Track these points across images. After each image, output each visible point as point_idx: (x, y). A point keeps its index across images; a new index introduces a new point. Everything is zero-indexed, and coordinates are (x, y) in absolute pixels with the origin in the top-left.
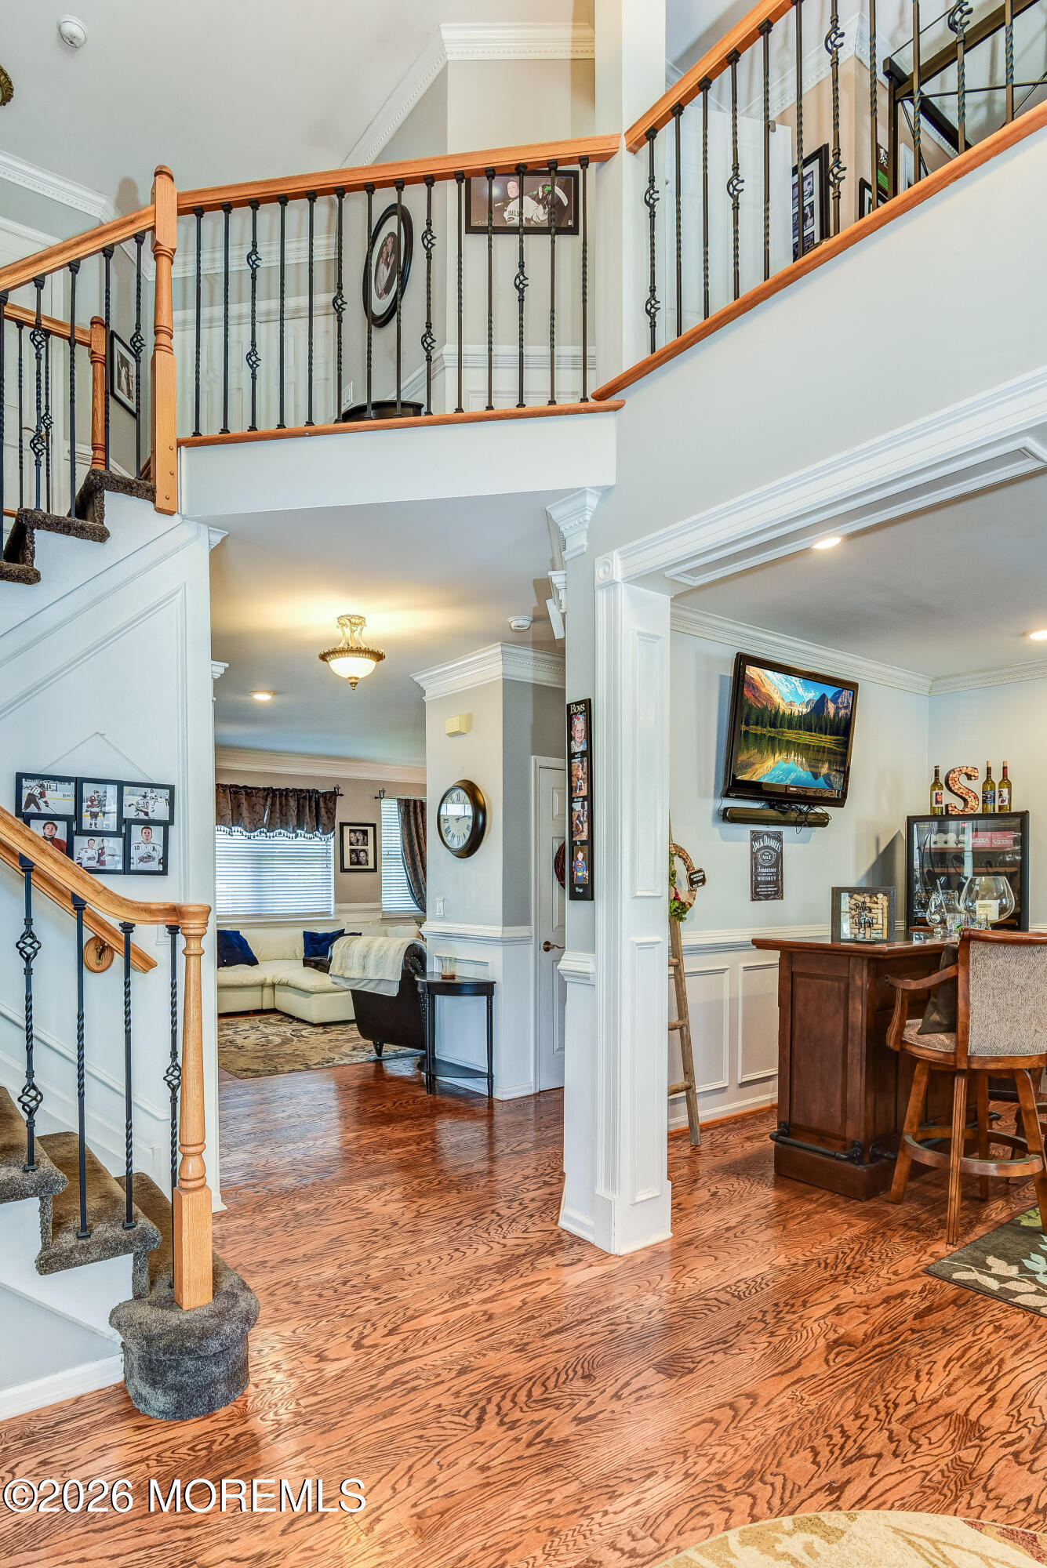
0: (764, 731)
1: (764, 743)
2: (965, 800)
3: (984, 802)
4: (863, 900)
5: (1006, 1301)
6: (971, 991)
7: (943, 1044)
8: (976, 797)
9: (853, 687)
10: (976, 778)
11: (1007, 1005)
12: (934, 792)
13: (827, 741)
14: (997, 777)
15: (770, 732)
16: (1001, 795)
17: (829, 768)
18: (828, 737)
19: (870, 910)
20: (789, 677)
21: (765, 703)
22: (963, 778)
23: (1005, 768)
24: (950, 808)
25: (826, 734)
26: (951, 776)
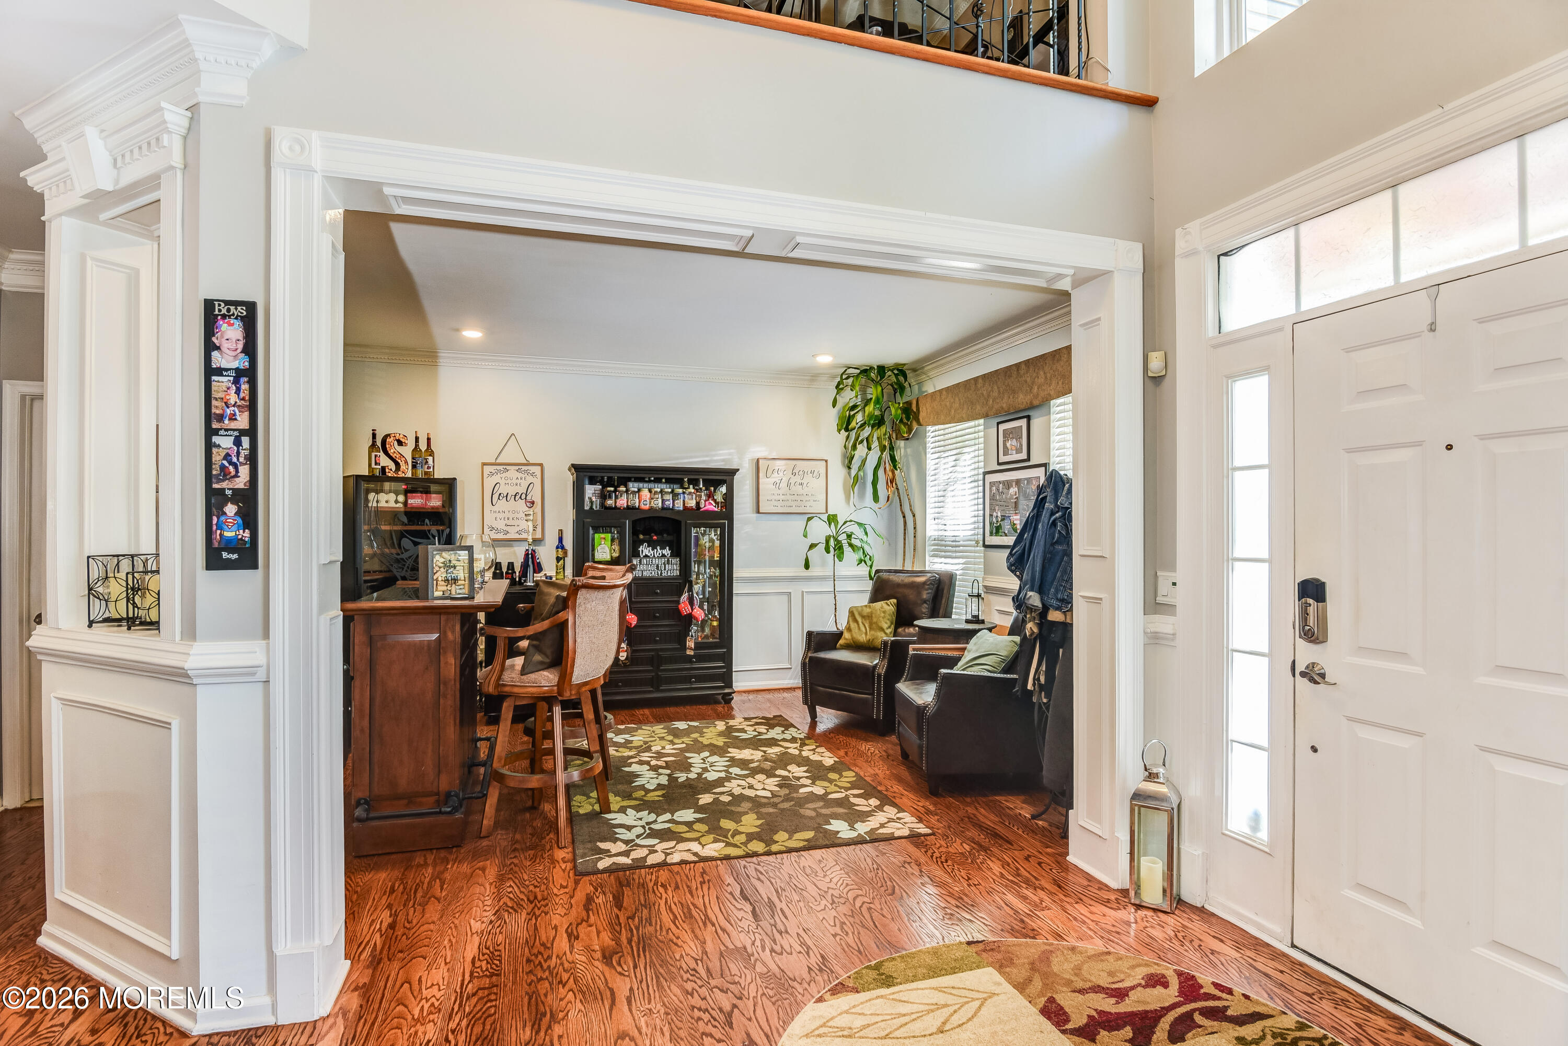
2: (397, 464)
3: (413, 467)
5: (645, 867)
7: (549, 680)
8: (406, 462)
10: (406, 445)
12: (372, 454)
14: (423, 446)
16: (426, 462)
19: (455, 567)
22: (396, 444)
23: (429, 440)
24: (387, 470)
26: (385, 440)
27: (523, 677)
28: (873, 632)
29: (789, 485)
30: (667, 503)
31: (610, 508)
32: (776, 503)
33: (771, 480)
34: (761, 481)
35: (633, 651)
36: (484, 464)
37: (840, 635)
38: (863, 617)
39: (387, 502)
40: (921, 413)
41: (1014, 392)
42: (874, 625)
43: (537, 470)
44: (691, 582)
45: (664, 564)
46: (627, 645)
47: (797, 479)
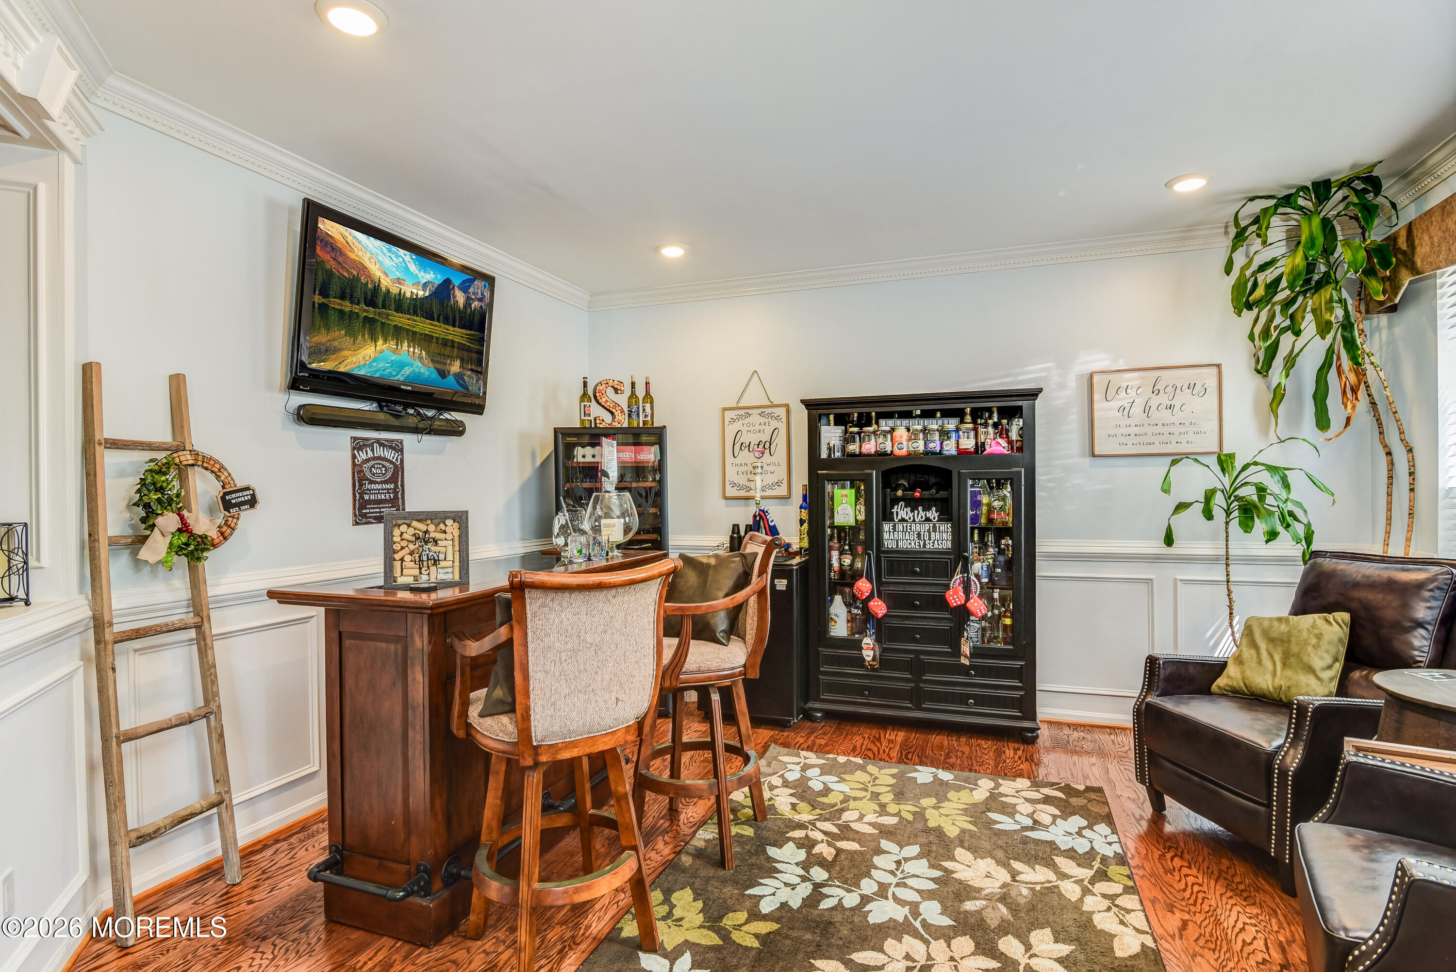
0: (356, 309)
1: (357, 324)
2: (612, 413)
3: (630, 416)
4: (424, 528)
6: (530, 658)
7: (504, 730)
8: (622, 411)
9: (490, 280)
10: (623, 392)
11: (580, 671)
12: (583, 404)
13: (456, 334)
14: (640, 393)
15: (365, 311)
16: (644, 410)
17: (462, 366)
18: (457, 329)
19: (436, 542)
20: (394, 249)
21: (355, 273)
22: (610, 392)
23: (647, 384)
24: (598, 421)
25: (454, 326)
26: (598, 388)
27: (482, 720)
28: (1289, 673)
29: (1146, 410)
30: (931, 445)
31: (853, 455)
32: (1124, 440)
33: (1116, 404)
34: (1096, 406)
35: (884, 650)
36: (725, 409)
37: (1219, 668)
38: (1271, 640)
39: (593, 456)
40: (1418, 249)
42: (1292, 660)
43: (782, 412)
44: (966, 559)
45: (929, 531)
46: (876, 641)
47: (1164, 399)
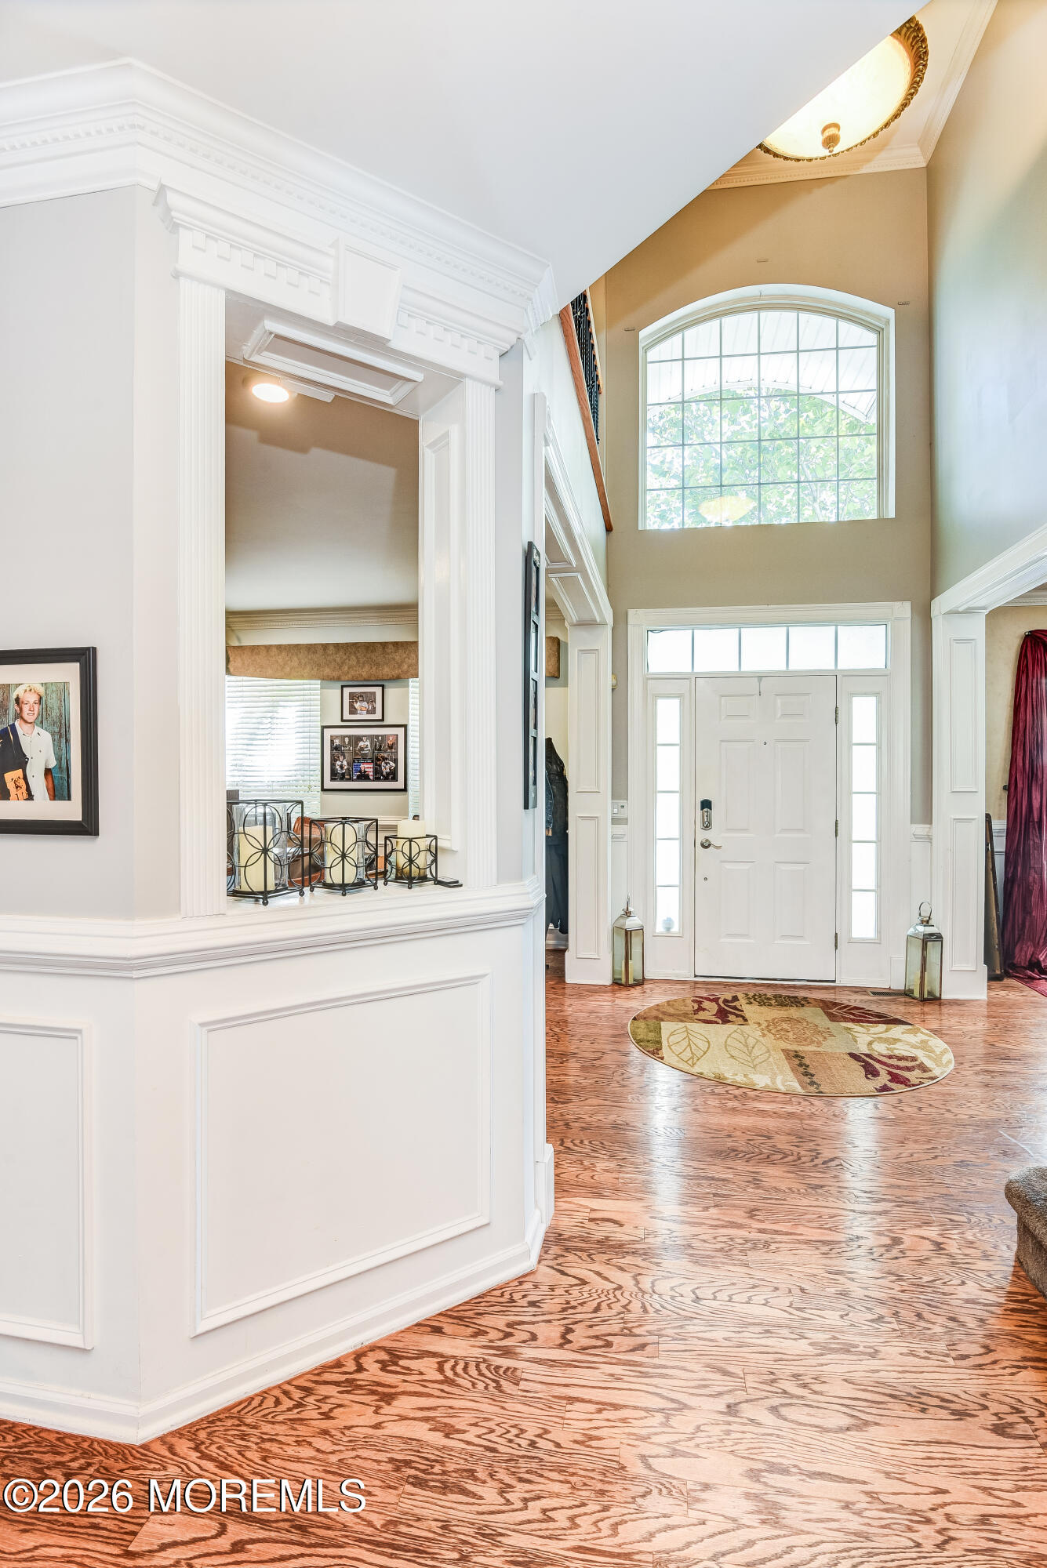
41: (378, 665)
